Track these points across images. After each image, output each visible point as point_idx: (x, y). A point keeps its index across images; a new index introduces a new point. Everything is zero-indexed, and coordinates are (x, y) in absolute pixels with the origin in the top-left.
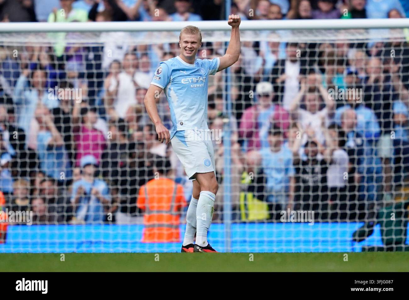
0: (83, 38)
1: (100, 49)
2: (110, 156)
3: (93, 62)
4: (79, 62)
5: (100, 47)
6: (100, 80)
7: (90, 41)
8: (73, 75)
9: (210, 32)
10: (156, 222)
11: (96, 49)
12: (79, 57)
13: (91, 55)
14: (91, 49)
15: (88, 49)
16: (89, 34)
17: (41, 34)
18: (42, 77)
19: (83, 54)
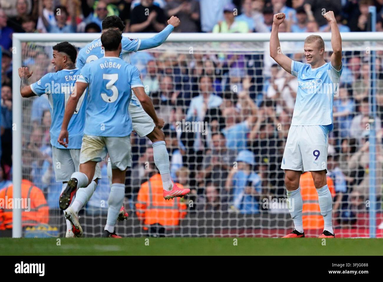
0: (245, 47)
1: (260, 57)
2: (268, 152)
3: (254, 69)
4: (241, 69)
5: (260, 55)
6: (260, 84)
7: (251, 50)
8: (235, 80)
9: (357, 42)
10: (309, 211)
11: (256, 57)
12: (241, 64)
13: (251, 62)
14: (252, 57)
15: (249, 57)
16: (251, 44)
17: (208, 43)
18: (208, 82)
19: (245, 61)
